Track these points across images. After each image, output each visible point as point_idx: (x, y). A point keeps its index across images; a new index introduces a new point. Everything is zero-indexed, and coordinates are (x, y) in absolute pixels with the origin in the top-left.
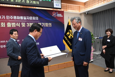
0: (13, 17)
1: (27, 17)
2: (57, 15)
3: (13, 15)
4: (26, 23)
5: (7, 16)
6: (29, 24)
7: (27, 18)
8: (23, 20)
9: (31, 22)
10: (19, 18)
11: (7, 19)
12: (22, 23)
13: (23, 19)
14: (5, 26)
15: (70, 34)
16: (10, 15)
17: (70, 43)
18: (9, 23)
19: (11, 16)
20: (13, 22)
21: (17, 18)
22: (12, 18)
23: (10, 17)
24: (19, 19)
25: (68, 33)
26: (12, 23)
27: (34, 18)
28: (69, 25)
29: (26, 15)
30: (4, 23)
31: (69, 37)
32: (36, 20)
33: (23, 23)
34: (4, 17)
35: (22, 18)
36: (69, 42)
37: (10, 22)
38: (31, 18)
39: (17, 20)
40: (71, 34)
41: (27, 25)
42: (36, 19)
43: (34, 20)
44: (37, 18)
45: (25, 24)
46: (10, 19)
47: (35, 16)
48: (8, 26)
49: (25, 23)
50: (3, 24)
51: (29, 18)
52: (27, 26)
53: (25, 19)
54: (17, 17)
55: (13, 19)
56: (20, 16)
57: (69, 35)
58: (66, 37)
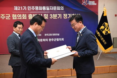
0: (35, 7)
1: (51, 7)
2: (88, 3)
3: (35, 5)
4: (49, 14)
5: (28, 7)
6: (53, 16)
7: (51, 9)
8: (46, 11)
9: (55, 14)
10: (42, 8)
11: (28, 10)
12: (44, 15)
13: (46, 9)
14: (26, 18)
15: (104, 28)
16: (31, 5)
17: (104, 41)
18: (30, 15)
19: (33, 7)
20: (34, 13)
21: (39, 9)
22: (33, 9)
23: (31, 7)
24: (42, 10)
25: (102, 27)
26: (34, 15)
27: (58, 8)
28: (104, 15)
29: (49, 5)
30: (26, 15)
31: (104, 32)
32: (60, 11)
33: (46, 15)
34: (25, 8)
35: (44, 8)
36: (102, 39)
37: (31, 13)
38: (55, 8)
39: (39, 11)
40: (107, 29)
41: (50, 16)
42: (60, 9)
43: (59, 11)
44: (62, 8)
45: (47, 16)
46: (32, 10)
47: (60, 5)
48: (29, 19)
49: (47, 14)
50: (24, 16)
51: (53, 8)
52: (50, 18)
53: (48, 9)
54: (39, 7)
55: (35, 10)
56: (42, 6)
57: (103, 30)
58: (98, 33)
